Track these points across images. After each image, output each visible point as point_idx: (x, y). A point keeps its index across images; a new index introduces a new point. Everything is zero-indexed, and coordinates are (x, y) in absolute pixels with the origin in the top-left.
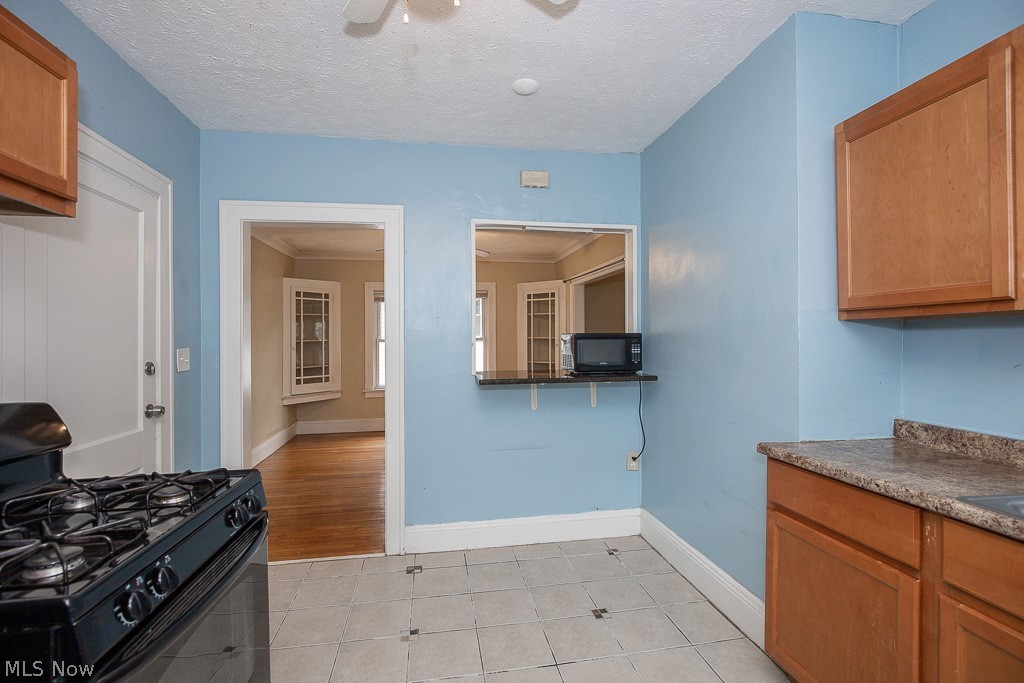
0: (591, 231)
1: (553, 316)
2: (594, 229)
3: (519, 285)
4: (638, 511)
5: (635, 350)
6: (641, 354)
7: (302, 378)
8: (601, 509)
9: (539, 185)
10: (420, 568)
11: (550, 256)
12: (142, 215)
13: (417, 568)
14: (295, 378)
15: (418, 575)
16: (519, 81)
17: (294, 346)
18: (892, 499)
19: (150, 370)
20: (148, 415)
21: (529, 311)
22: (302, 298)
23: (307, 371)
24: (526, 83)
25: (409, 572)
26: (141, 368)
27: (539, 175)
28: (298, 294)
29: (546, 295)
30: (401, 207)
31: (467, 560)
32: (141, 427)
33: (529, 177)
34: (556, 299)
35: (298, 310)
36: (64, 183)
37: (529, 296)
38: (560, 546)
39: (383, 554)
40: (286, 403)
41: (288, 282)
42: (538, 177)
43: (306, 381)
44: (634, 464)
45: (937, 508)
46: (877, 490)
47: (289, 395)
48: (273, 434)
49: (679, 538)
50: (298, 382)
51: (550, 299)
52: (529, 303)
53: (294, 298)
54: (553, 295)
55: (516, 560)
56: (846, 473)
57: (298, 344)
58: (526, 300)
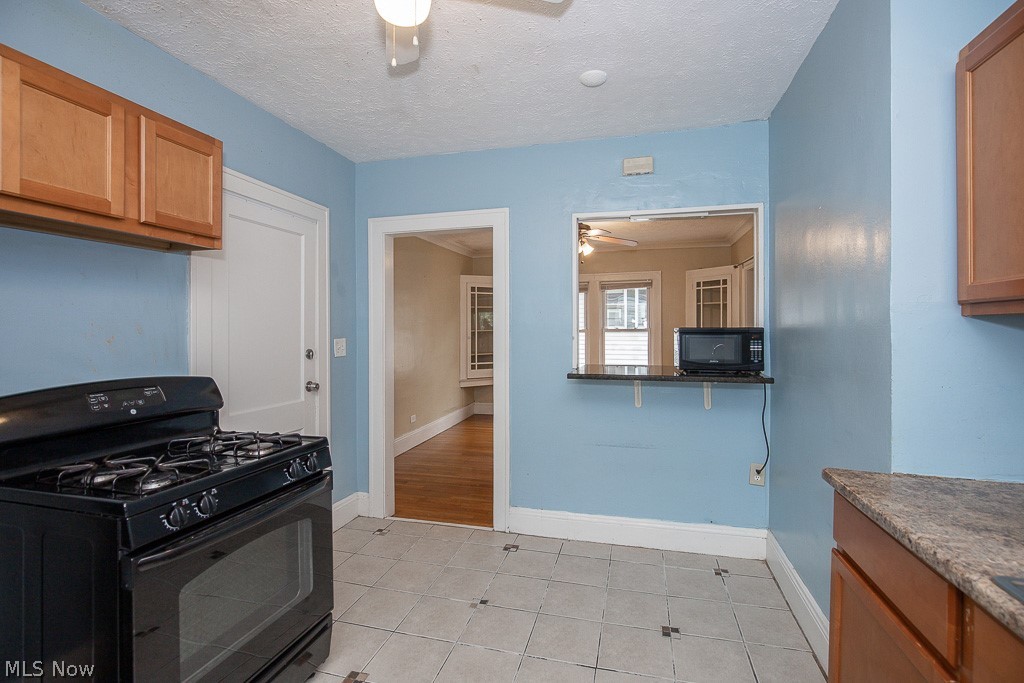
0: (707, 214)
1: (725, 306)
2: (709, 212)
3: (688, 272)
4: (764, 533)
5: (754, 348)
6: (762, 351)
7: (476, 363)
8: (716, 523)
9: (642, 171)
10: (517, 547)
11: (724, 239)
12: (303, 237)
13: (514, 547)
14: (470, 364)
15: (512, 554)
16: (588, 73)
17: (470, 335)
18: (921, 560)
19: (309, 355)
20: (308, 389)
21: (698, 301)
22: (476, 293)
23: (481, 358)
24: (593, 75)
25: (505, 549)
26: (303, 353)
27: (642, 161)
28: (473, 289)
29: (717, 282)
30: (507, 210)
31: (562, 549)
32: (303, 399)
33: (631, 165)
34: (728, 286)
35: (473, 304)
36: (210, 227)
37: (698, 284)
38: (664, 555)
39: (491, 529)
40: (464, 385)
41: (465, 279)
42: (643, 163)
43: (480, 367)
44: (758, 478)
45: (959, 584)
46: (909, 547)
47: (465, 378)
48: (448, 412)
49: (794, 572)
50: (473, 367)
51: (721, 286)
52: (698, 291)
53: (470, 293)
54: (725, 282)
55: (610, 559)
56: (885, 519)
57: (473, 334)
58: (696, 288)
